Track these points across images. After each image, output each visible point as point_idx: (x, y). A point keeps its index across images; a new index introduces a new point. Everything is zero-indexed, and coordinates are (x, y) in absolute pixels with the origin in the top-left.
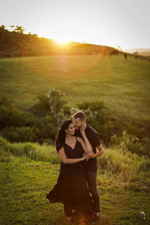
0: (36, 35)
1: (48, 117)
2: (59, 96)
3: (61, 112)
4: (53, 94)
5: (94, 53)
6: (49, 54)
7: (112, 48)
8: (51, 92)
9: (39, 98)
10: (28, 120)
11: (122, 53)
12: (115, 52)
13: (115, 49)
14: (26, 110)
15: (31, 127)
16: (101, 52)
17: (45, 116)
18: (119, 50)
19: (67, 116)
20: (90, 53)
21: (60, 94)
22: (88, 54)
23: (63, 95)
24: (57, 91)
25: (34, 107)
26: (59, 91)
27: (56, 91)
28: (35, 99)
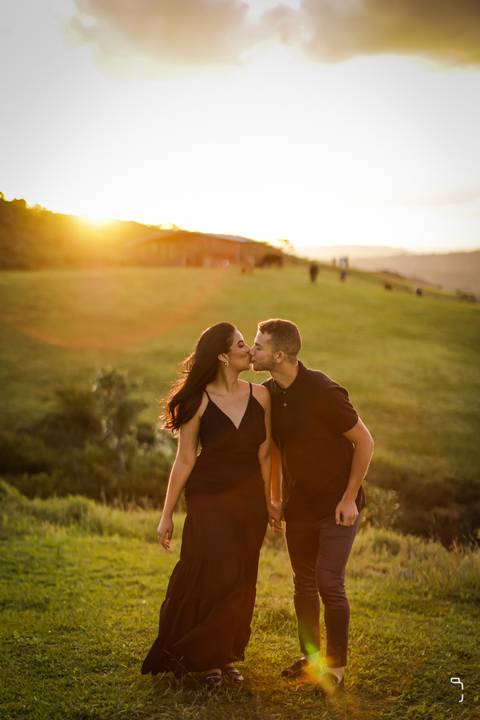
0: (22, 202)
1: (90, 448)
2: (122, 387)
3: (130, 433)
4: (108, 381)
5: (207, 261)
6: (70, 262)
7: (263, 245)
8: (102, 376)
9: (60, 394)
10: (32, 457)
11: (295, 261)
12: (272, 258)
13: (271, 247)
14: (20, 431)
15: (49, 474)
16: (232, 259)
17: (82, 447)
18: (286, 250)
19: (145, 445)
20: (196, 262)
21: (127, 382)
22: (189, 263)
23: (134, 386)
24: (120, 372)
25: (44, 422)
26: (125, 373)
27: (114, 372)
28: (46, 399)
